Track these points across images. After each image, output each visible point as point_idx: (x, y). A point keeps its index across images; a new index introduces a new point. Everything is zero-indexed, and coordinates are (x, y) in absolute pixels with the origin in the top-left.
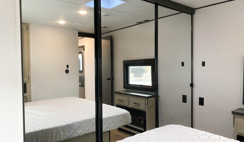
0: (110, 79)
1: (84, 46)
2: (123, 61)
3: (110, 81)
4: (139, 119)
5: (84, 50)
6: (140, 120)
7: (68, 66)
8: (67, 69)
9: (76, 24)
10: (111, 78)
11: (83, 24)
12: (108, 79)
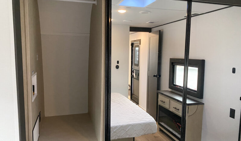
0: (156, 76)
1: (140, 39)
2: (170, 59)
3: (157, 78)
4: (178, 125)
5: (140, 44)
6: (179, 127)
7: (118, 62)
8: (118, 64)
9: (124, 21)
10: (157, 74)
11: (132, 21)
12: (154, 76)
